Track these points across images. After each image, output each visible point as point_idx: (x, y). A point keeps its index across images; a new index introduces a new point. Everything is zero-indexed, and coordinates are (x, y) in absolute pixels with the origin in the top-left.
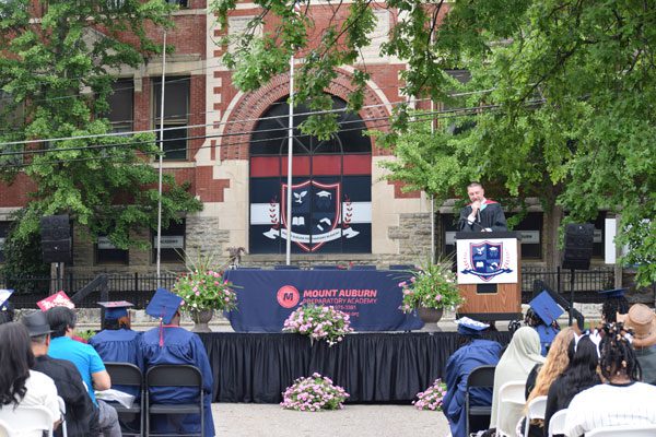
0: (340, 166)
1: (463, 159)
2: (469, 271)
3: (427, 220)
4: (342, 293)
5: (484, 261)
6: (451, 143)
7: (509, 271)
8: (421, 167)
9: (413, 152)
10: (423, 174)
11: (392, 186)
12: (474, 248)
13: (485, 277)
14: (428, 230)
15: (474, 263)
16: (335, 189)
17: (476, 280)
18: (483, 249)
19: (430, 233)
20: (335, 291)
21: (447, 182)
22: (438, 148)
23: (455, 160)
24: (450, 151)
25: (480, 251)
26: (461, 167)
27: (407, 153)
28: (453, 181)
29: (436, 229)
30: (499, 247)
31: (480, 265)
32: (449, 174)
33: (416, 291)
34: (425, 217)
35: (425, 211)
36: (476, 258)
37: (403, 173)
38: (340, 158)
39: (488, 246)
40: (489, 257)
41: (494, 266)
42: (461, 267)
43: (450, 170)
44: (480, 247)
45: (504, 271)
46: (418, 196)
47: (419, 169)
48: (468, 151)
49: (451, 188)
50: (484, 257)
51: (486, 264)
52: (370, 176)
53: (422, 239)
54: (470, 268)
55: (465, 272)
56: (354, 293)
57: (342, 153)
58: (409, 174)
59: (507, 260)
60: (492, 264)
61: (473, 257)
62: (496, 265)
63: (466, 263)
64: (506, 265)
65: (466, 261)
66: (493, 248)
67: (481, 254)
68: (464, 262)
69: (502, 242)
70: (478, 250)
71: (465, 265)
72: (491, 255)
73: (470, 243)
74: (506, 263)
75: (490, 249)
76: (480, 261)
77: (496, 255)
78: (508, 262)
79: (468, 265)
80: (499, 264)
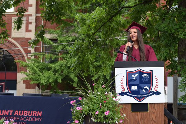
0: (5, 76)
1: (55, 71)
2: (126, 94)
4: (16, 113)
5: (138, 86)
6: (50, 65)
7: (158, 93)
8: (38, 74)
9: (35, 68)
10: (39, 77)
11: (25, 85)
12: (129, 74)
13: (139, 98)
15: (129, 87)
16: (3, 85)
17: (131, 100)
18: (136, 75)
20: (11, 111)
21: (48, 81)
22: (44, 68)
23: (52, 73)
24: (49, 69)
25: (134, 77)
26: (54, 75)
27: (33, 68)
28: (51, 80)
30: (150, 74)
31: (134, 88)
32: (49, 78)
33: (85, 108)
36: (131, 83)
37: (31, 76)
38: (4, 73)
39: (141, 73)
40: (141, 82)
41: (146, 89)
42: (118, 90)
44: (134, 74)
45: (154, 93)
47: (37, 75)
48: (57, 68)
49: (50, 83)
50: (138, 82)
51: (140, 88)
52: (16, 81)
54: (126, 91)
55: (122, 94)
56: (25, 113)
57: (6, 71)
58: (33, 77)
59: (156, 85)
60: (144, 88)
61: (129, 82)
62: (148, 88)
63: (123, 87)
64: (155, 88)
65: (123, 85)
66: (145, 74)
67: (135, 79)
68: (121, 86)
69: (152, 70)
70: (133, 76)
71: (122, 88)
72: (144, 80)
73: (126, 71)
74: (156, 87)
75: (143, 75)
76: (134, 85)
77: (147, 80)
78: (157, 86)
79: (124, 89)
80: (150, 88)
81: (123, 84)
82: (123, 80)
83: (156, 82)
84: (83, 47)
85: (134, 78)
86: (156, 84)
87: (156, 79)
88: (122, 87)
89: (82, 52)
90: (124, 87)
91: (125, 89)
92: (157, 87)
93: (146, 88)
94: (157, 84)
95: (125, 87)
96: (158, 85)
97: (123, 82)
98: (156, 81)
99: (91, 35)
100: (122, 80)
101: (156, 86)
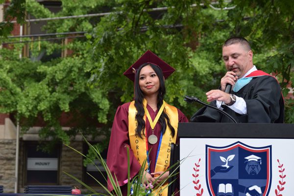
3: (11, 147)
5: (234, 183)
6: (42, 68)
8: (11, 90)
10: (12, 98)
12: (212, 154)
14: (11, 156)
18: (231, 157)
19: (13, 159)
21: (36, 107)
23: (45, 87)
24: (39, 77)
25: (226, 161)
26: (51, 92)
28: (43, 106)
29: (19, 155)
31: (226, 189)
32: (38, 99)
34: (9, 143)
35: (8, 137)
36: (218, 176)
39: (243, 152)
40: (243, 174)
41: (254, 193)
43: (39, 95)
44: (226, 154)
46: (3, 123)
47: (8, 93)
48: (59, 76)
49: (40, 113)
50: (234, 174)
51: (239, 189)
53: (4, 164)
59: (280, 182)
60: (251, 189)
61: (212, 173)
62: (259, 190)
63: (198, 184)
64: (278, 191)
65: (198, 181)
66: (253, 156)
67: (228, 167)
68: (194, 182)
69: (270, 146)
70: (223, 159)
71: (195, 188)
72: (249, 170)
73: (207, 146)
74: (278, 187)
75: (247, 158)
76: (225, 182)
77: (258, 170)
78: (283, 186)
79: (200, 190)
80: (263, 189)
81: (197, 178)
82: (198, 168)
83: (281, 176)
84: (120, 36)
85: (225, 163)
86: (281, 179)
87: (280, 169)
88: (195, 185)
89: (117, 48)
90: (200, 186)
91: (202, 190)
92: (283, 189)
93: (254, 190)
94: (283, 180)
95: (204, 186)
96: (284, 183)
97: (197, 173)
98: (281, 174)
99: (141, 6)
100: (196, 167)
101: (280, 185)
